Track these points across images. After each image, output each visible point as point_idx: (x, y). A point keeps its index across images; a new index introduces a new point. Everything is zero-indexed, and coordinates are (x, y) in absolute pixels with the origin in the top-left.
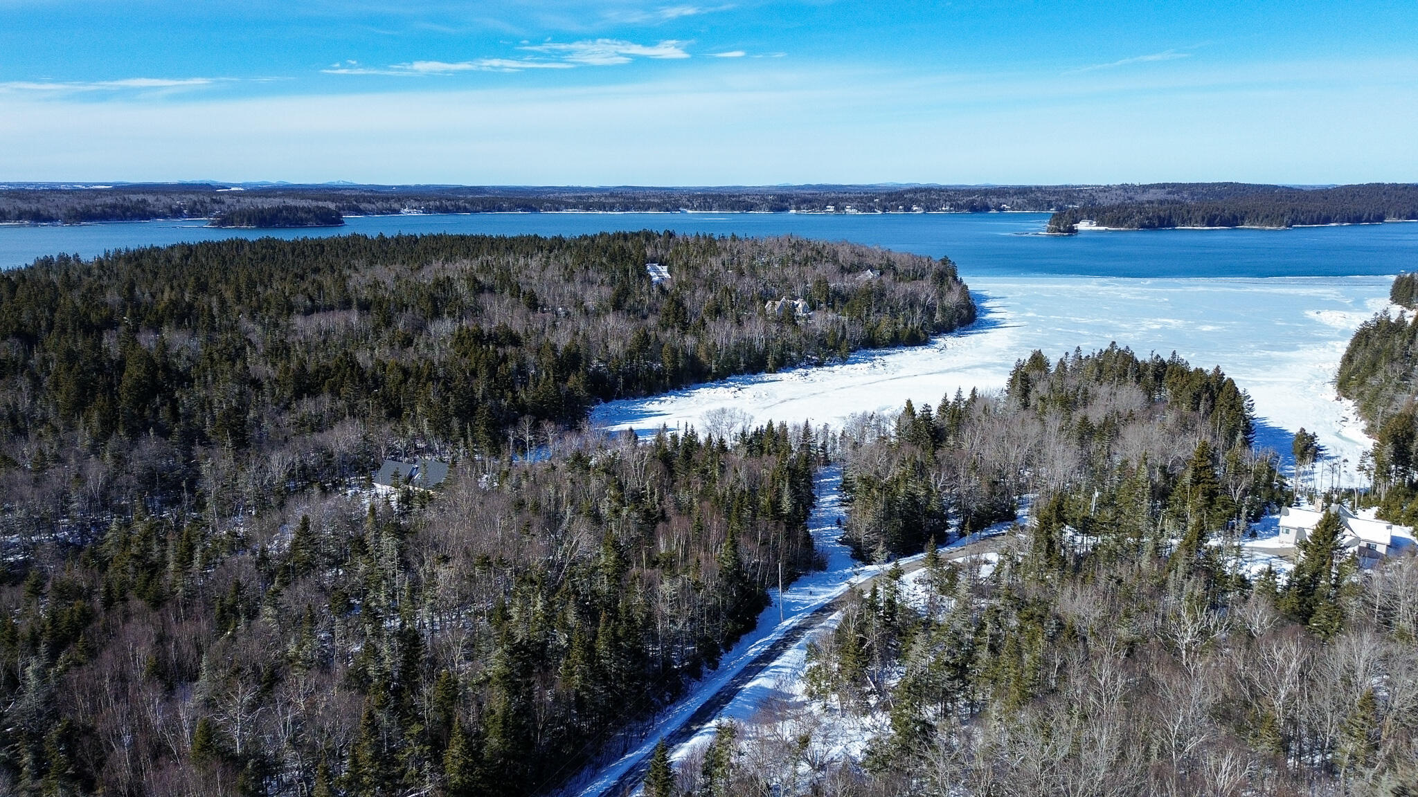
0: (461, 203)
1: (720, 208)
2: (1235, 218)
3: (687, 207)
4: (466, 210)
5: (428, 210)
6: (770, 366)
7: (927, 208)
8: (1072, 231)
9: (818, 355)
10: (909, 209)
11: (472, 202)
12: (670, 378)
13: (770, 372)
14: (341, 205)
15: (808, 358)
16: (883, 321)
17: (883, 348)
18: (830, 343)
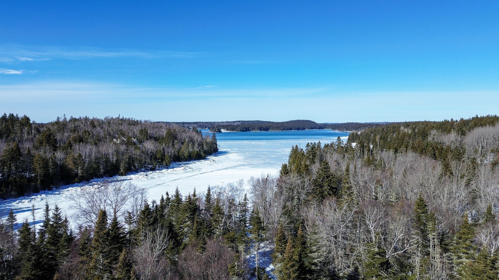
2: (267, 128)
6: (122, 171)
8: (220, 132)
9: (151, 164)
12: (41, 180)
13: (122, 175)
15: (145, 167)
16: (183, 147)
17: (184, 161)
18: (158, 156)
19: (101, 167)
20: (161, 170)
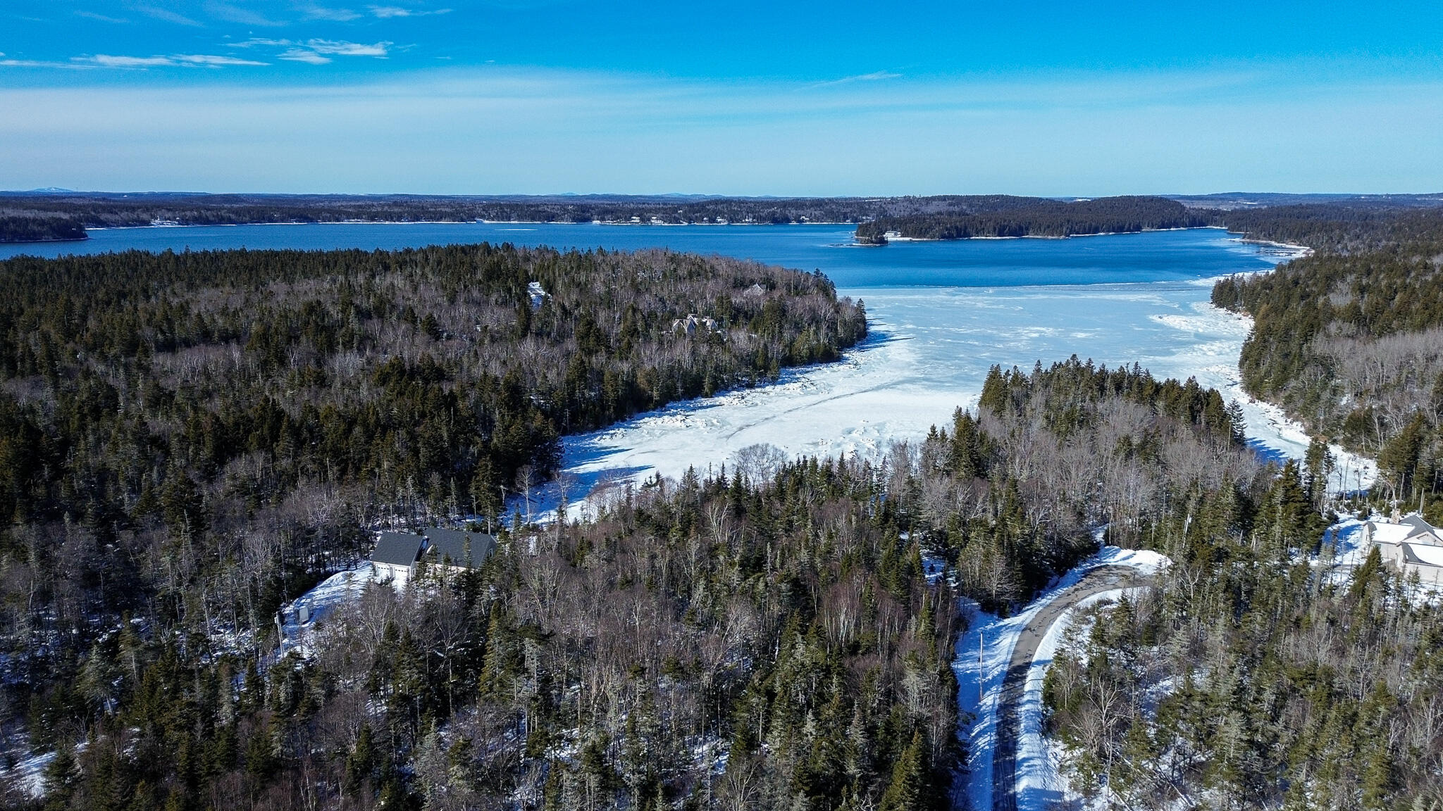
0: (223, 213)
1: (520, 218)
3: (483, 217)
4: (231, 221)
5: (185, 221)
7: (731, 220)
8: (883, 242)
9: (748, 376)
10: (714, 221)
11: (237, 212)
12: (614, 408)
13: (706, 396)
14: (76, 216)
15: (738, 380)
16: (800, 339)
17: (800, 366)
18: (760, 362)
19: (679, 385)
20: (764, 387)
